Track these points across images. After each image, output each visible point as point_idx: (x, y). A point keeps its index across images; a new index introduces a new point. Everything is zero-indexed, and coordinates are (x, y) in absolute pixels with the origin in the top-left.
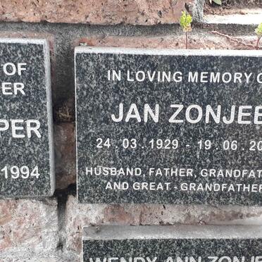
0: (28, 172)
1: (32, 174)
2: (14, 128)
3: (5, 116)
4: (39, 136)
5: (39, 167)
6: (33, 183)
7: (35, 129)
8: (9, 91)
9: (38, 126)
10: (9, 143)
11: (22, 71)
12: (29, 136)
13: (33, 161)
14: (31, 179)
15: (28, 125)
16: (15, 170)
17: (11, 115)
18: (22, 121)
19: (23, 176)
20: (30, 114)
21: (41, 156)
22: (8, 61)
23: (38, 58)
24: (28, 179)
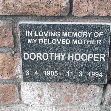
0: (98, 74)
1: (100, 75)
2: (95, 57)
3: (92, 52)
4: (104, 60)
5: (103, 73)
6: (99, 78)
7: (103, 58)
8: (95, 43)
9: (104, 57)
10: (92, 63)
11: (101, 35)
12: (100, 60)
13: (101, 70)
14: (99, 77)
15: (101, 56)
16: (93, 73)
17: (94, 52)
18: (98, 54)
19: (96, 76)
20: (101, 52)
21: (104, 68)
22: (96, 31)
23: (108, 30)
24: (98, 77)
